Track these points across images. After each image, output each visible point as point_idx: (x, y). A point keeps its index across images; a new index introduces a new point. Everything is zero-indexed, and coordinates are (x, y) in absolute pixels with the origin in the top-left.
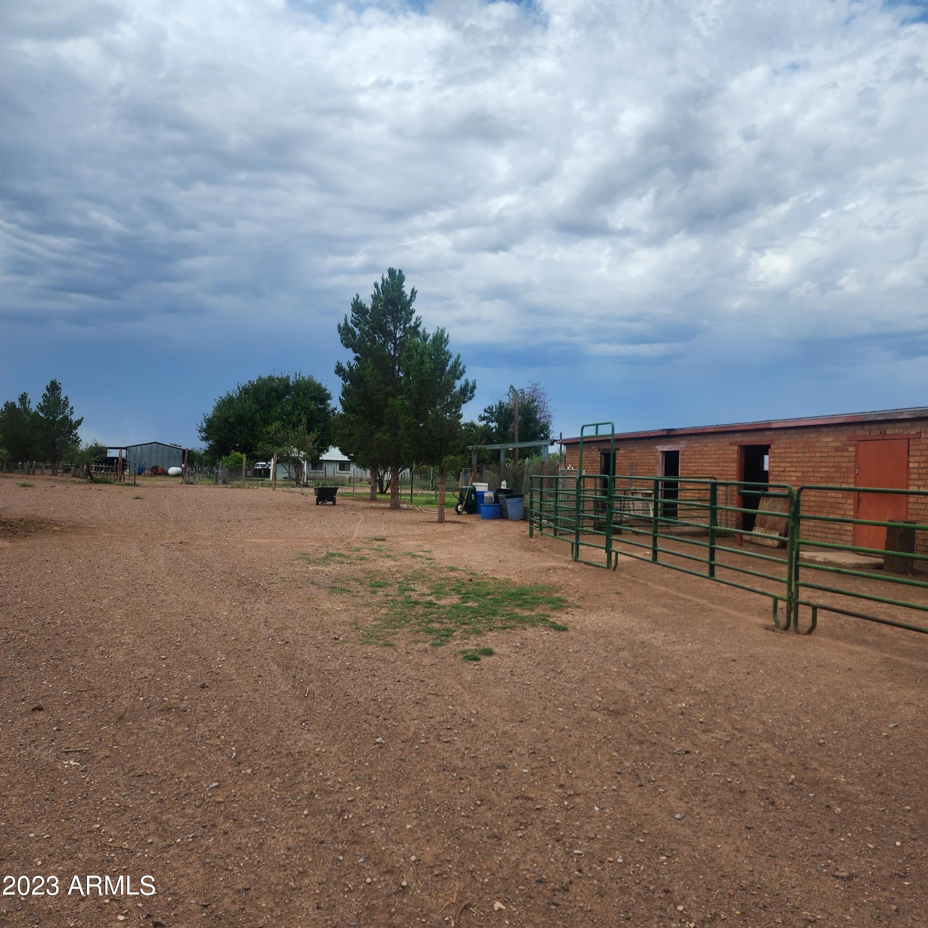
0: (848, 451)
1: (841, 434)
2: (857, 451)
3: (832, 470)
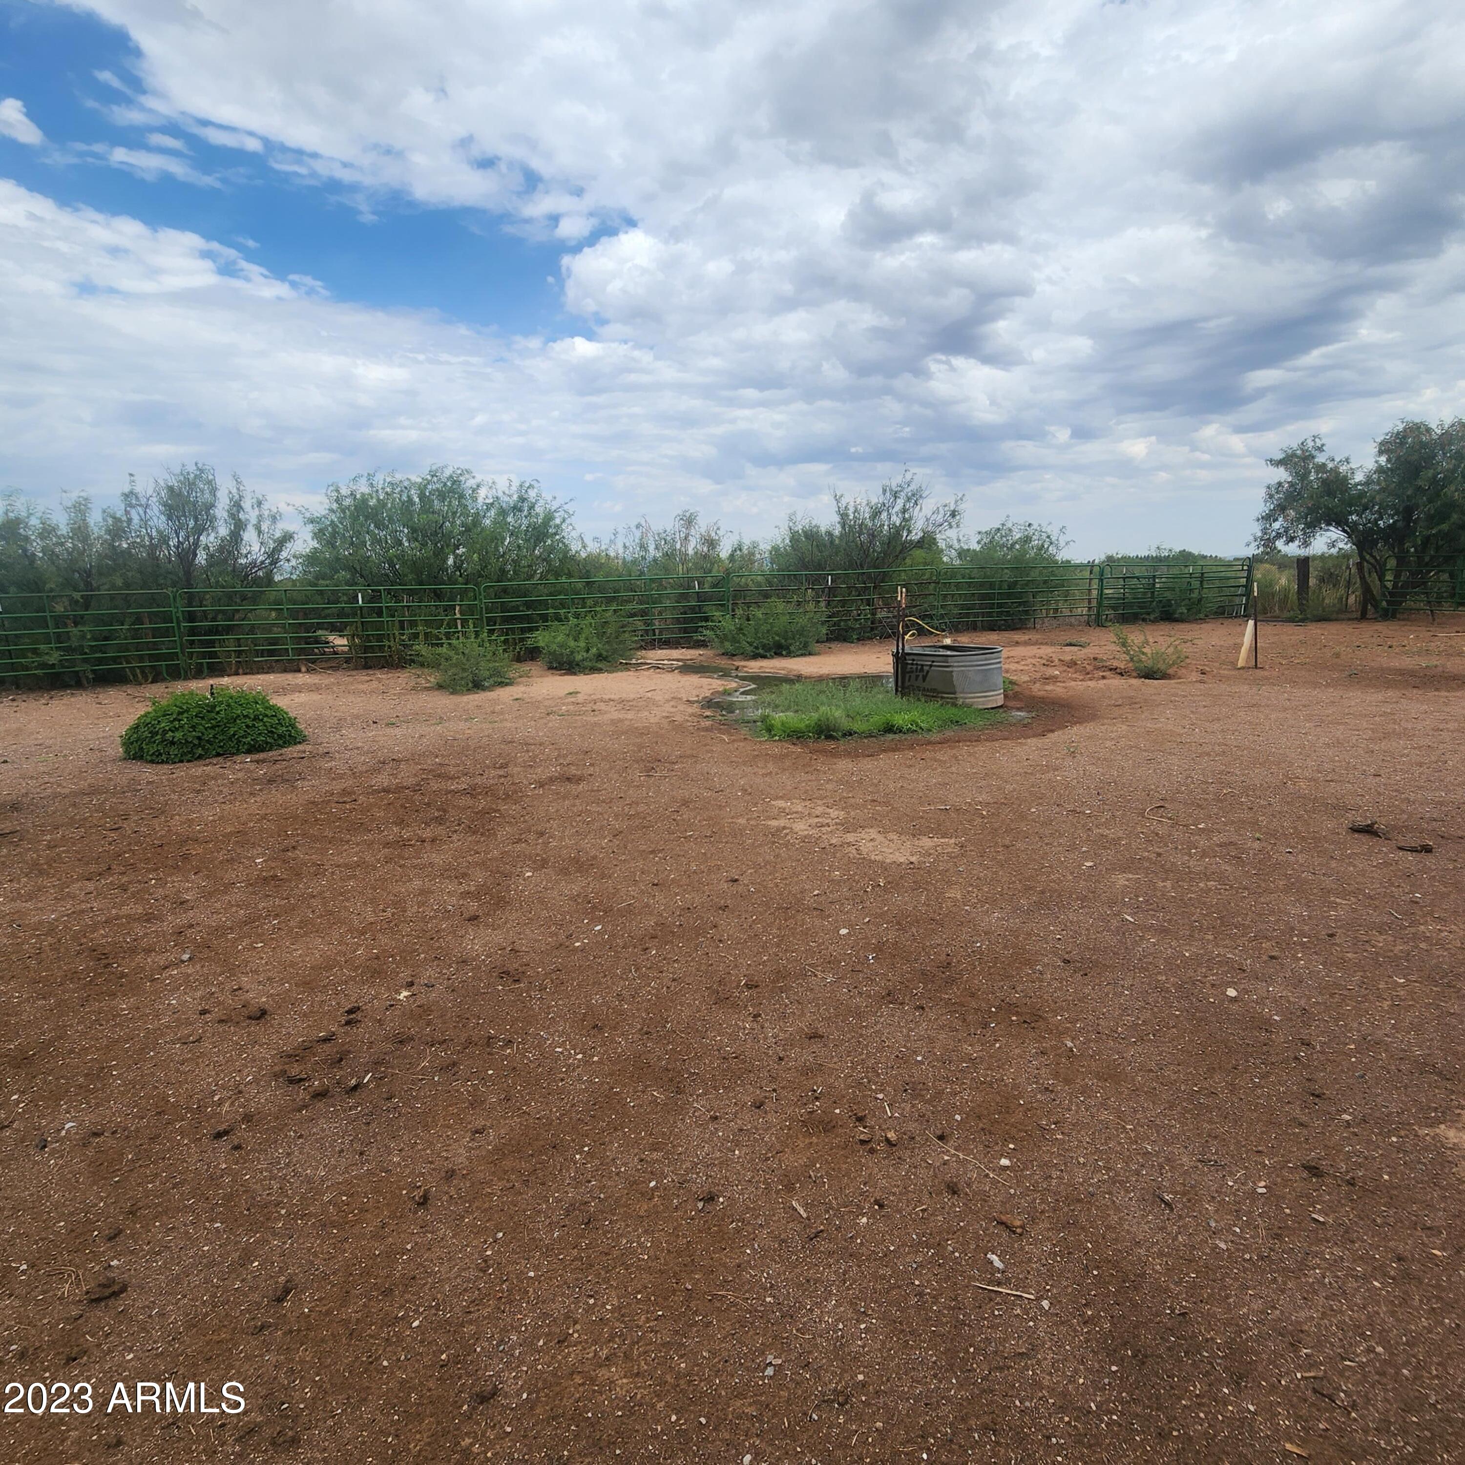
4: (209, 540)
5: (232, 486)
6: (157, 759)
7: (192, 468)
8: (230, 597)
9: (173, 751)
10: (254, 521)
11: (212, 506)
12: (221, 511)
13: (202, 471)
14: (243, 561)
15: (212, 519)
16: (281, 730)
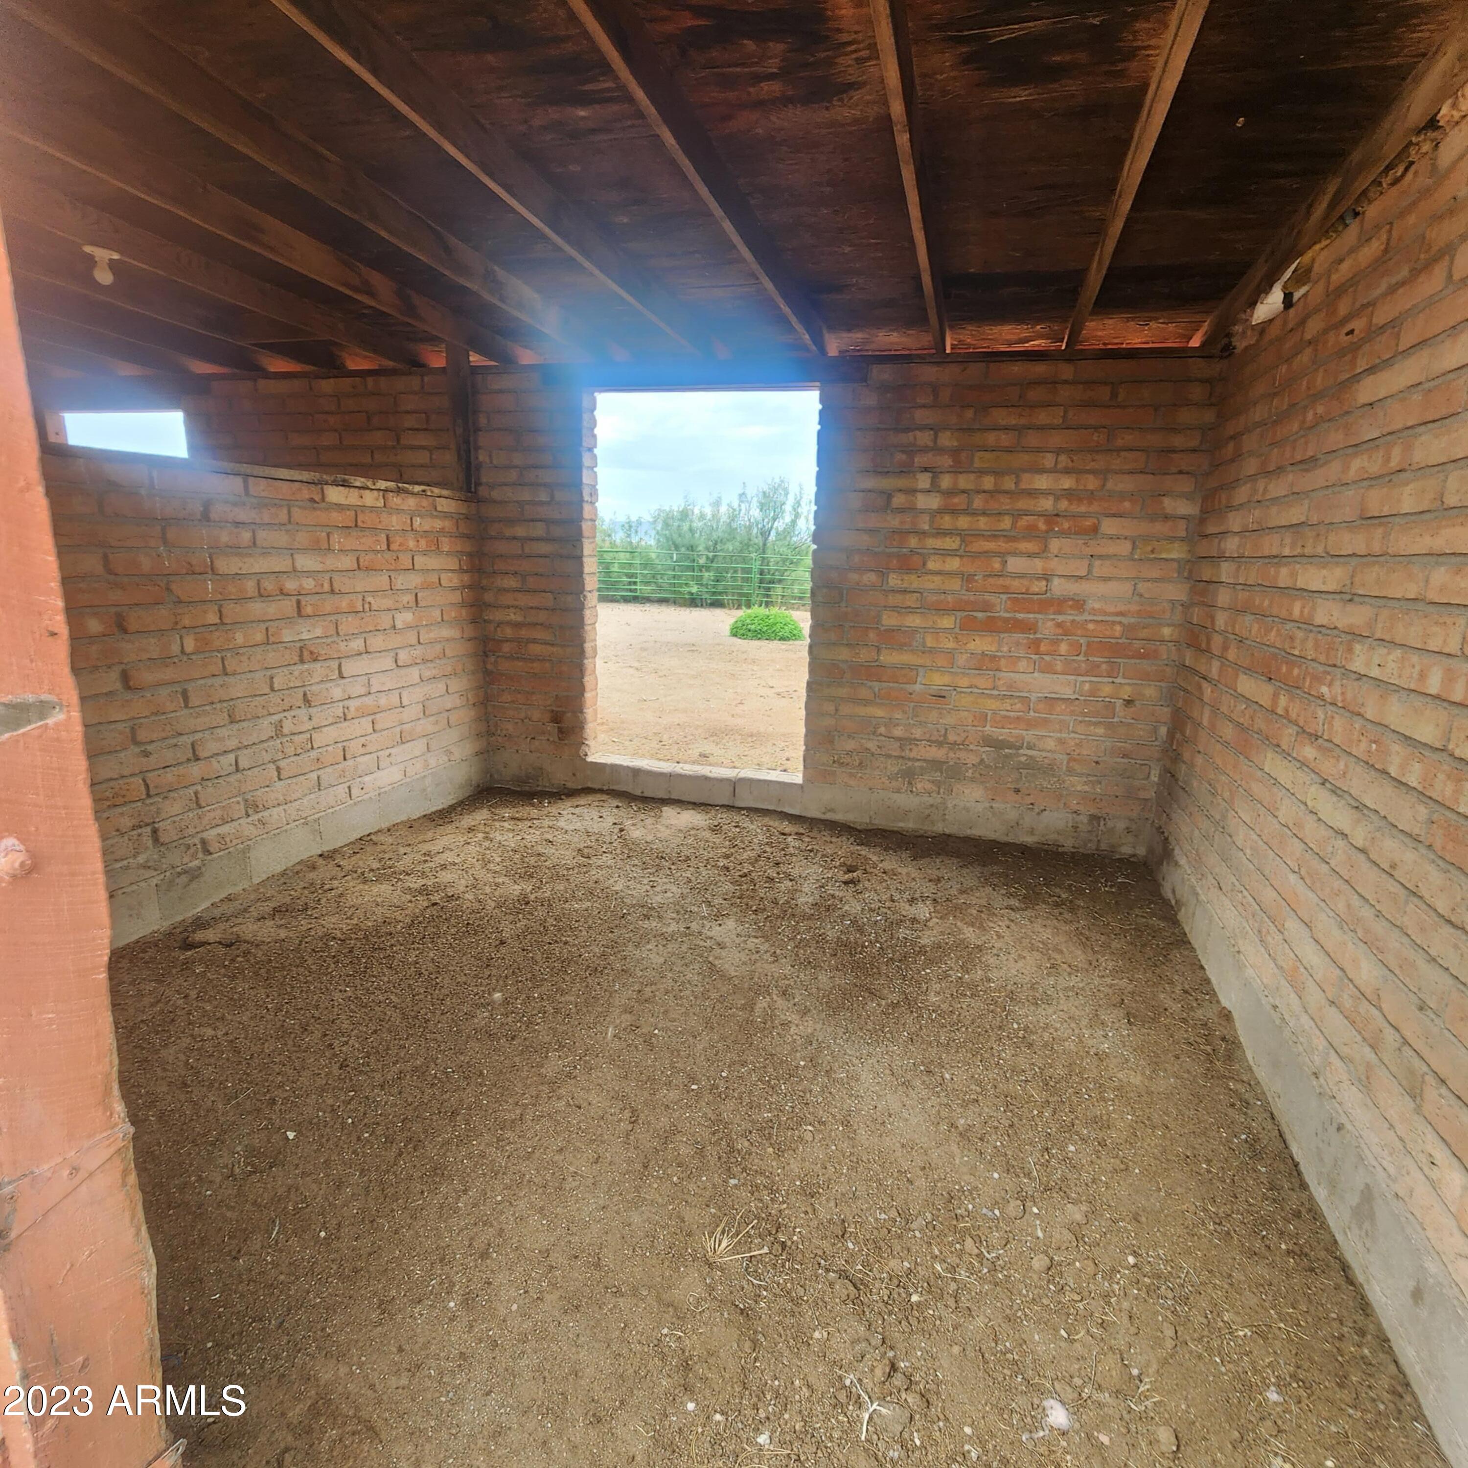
4: (780, 525)
5: (797, 490)
6: (743, 636)
7: (777, 480)
8: (784, 561)
9: (750, 634)
10: (805, 514)
11: (784, 504)
12: (788, 507)
13: (782, 481)
14: (795, 539)
15: (783, 512)
16: (795, 632)
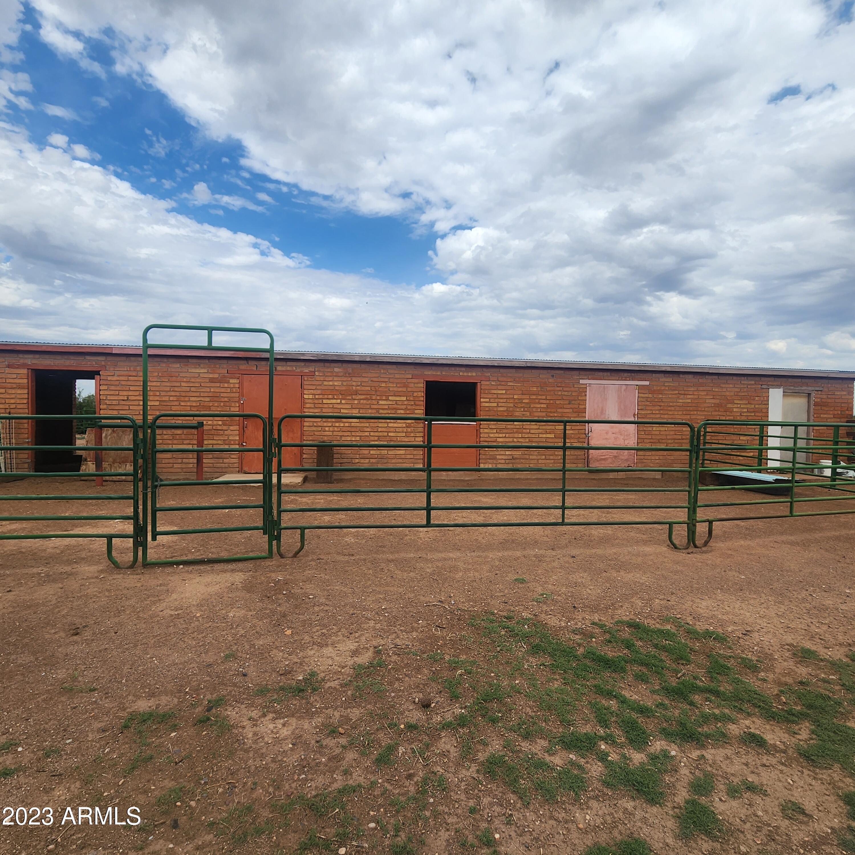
0: (228, 382)
1: (218, 366)
2: (241, 383)
3: (208, 399)
